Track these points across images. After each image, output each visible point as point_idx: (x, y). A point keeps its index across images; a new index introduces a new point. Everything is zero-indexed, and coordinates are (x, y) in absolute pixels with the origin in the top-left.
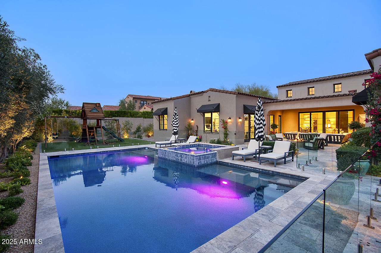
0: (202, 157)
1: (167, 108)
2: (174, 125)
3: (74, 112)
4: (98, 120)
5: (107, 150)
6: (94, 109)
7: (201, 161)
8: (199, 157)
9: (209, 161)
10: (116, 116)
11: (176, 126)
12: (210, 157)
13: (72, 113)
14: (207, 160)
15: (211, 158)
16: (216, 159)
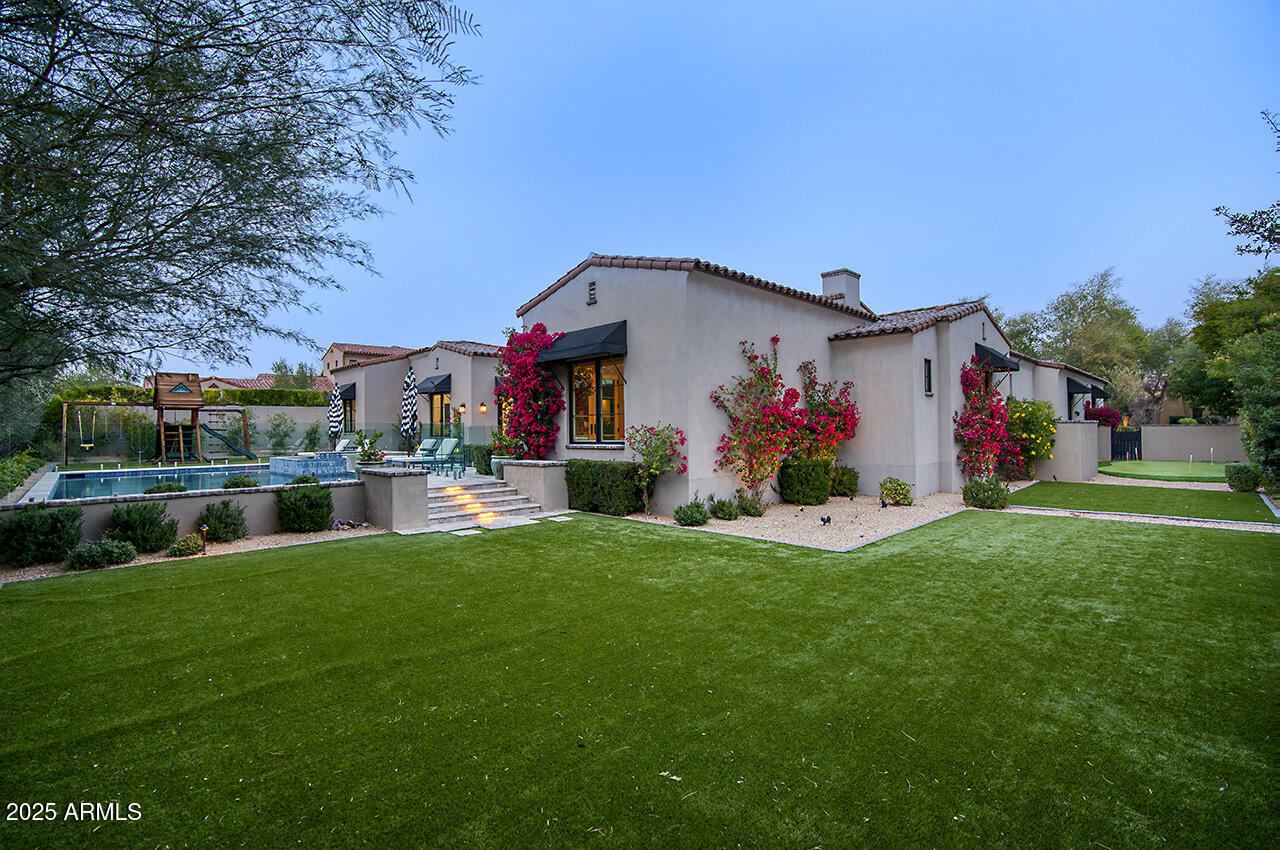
1: (355, 384)
2: (331, 419)
3: (144, 393)
4: (195, 412)
6: (180, 385)
11: (334, 420)
13: (140, 395)
16: (345, 468)
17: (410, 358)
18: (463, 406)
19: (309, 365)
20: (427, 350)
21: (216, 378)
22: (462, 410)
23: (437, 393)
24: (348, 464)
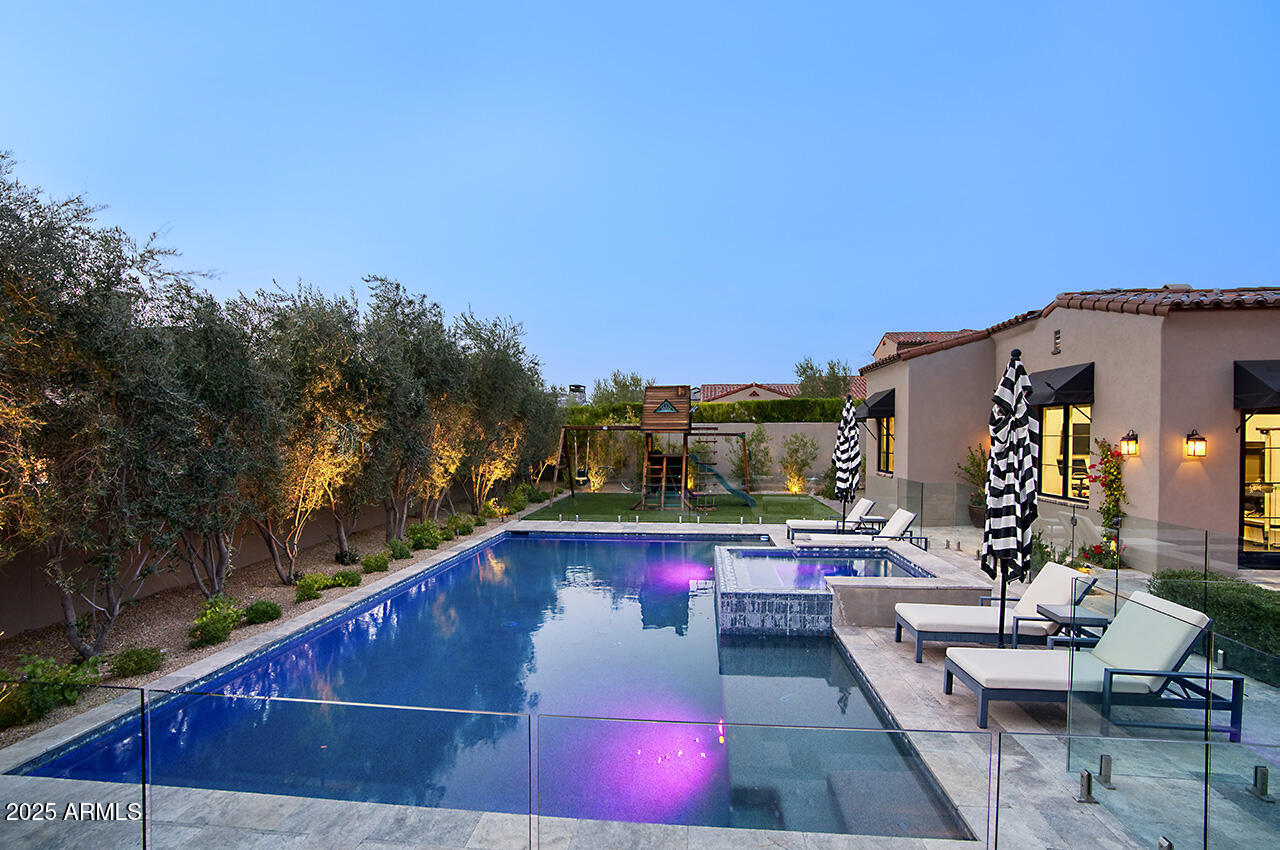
0: (753, 604)
1: (894, 390)
5: (640, 532)
6: (666, 403)
7: (749, 616)
8: (735, 601)
9: (791, 623)
10: (774, 418)
12: (794, 609)
14: (778, 616)
15: (800, 612)
16: (829, 620)
17: (994, 336)
18: (1133, 438)
19: (843, 364)
20: (1033, 316)
21: (757, 385)
22: (1128, 448)
23: (1055, 405)
24: (835, 610)
